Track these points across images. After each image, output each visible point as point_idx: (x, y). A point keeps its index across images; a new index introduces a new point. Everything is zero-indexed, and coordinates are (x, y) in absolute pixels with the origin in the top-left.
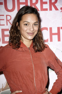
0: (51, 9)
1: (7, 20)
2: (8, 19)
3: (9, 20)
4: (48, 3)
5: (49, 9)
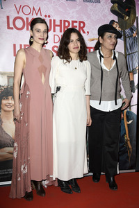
4: (78, 27)
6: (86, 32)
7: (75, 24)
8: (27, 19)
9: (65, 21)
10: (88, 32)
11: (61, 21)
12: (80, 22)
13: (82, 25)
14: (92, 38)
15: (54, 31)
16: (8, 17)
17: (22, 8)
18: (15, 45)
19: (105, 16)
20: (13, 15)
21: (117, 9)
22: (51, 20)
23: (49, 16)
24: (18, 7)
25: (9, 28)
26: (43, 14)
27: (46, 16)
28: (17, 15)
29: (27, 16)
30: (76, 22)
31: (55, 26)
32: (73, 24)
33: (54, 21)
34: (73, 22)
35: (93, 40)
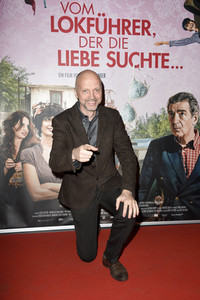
0: (143, 34)
2: (99, 41)
3: (99, 43)
4: (141, 27)
5: (141, 34)
6: (151, 33)
7: (137, 24)
9: (124, 21)
10: (154, 34)
11: (119, 20)
12: (144, 21)
13: (146, 25)
14: (160, 41)
15: (110, 33)
16: (52, 18)
17: (69, 5)
18: (59, 52)
19: (176, 13)
20: (59, 14)
21: (192, 4)
22: (105, 20)
23: (104, 15)
24: (65, 4)
25: (53, 30)
26: (96, 13)
28: (63, 14)
29: (76, 16)
30: (139, 21)
31: (111, 26)
32: (134, 24)
33: (110, 20)
34: (135, 21)
35: (161, 44)
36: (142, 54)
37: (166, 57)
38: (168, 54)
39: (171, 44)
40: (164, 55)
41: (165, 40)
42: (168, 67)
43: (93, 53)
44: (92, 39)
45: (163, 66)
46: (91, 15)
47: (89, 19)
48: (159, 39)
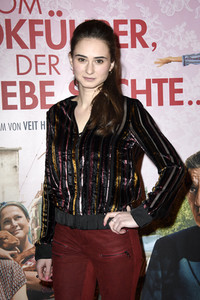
0: (134, 45)
1: (50, 65)
2: (53, 63)
3: (53, 65)
4: (129, 34)
5: (130, 45)
6: (150, 45)
7: (122, 28)
8: (8, 22)
10: (154, 45)
12: (134, 23)
13: (139, 28)
14: (165, 56)
22: (63, 23)
23: (60, 14)
27: (51, 13)
29: (7, 16)
30: (124, 22)
34: (117, 22)
35: (168, 62)
36: (134, 82)
37: (177, 86)
38: (180, 80)
39: (186, 61)
40: (173, 81)
41: (174, 55)
42: (181, 103)
43: (43, 84)
44: (40, 60)
45: (173, 102)
46: (35, 15)
47: (33, 23)
48: (163, 52)
